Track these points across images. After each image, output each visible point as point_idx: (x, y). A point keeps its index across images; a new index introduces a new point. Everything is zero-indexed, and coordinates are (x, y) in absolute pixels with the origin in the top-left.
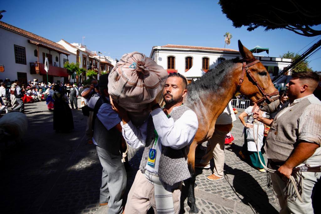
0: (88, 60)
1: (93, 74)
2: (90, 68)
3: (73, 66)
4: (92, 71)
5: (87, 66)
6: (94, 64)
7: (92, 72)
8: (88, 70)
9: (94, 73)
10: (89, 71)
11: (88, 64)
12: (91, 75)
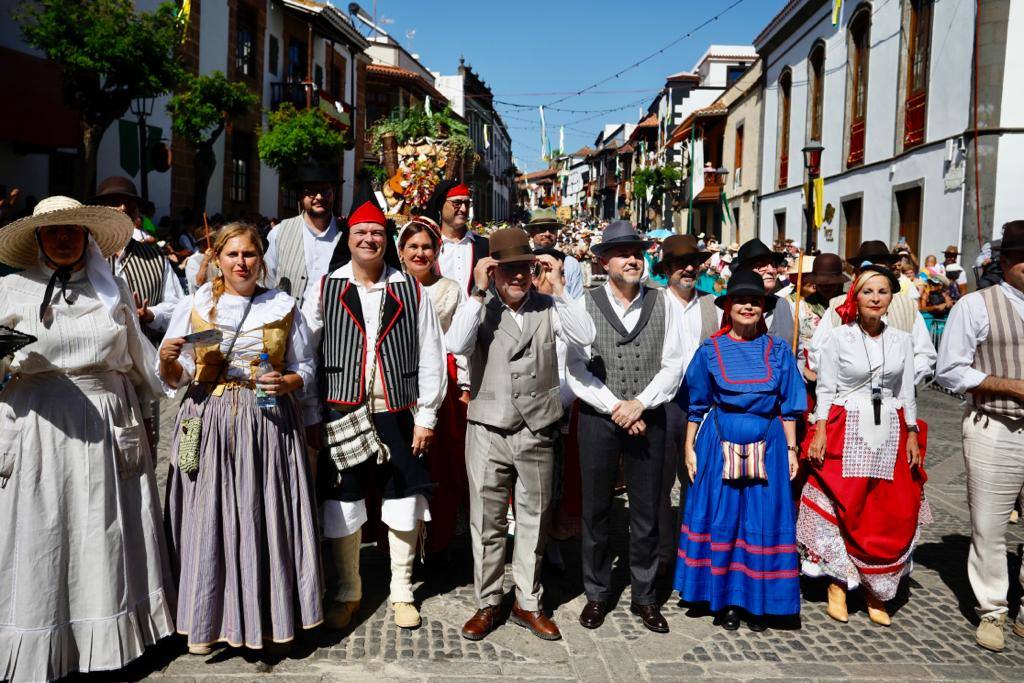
0: (272, 28)
1: (314, 138)
2: (291, 96)
3: (122, 32)
4: (308, 118)
5: (268, 77)
6: (319, 69)
7: (302, 127)
8: (274, 107)
9: (318, 130)
10: (278, 115)
11: (273, 69)
12: (299, 143)
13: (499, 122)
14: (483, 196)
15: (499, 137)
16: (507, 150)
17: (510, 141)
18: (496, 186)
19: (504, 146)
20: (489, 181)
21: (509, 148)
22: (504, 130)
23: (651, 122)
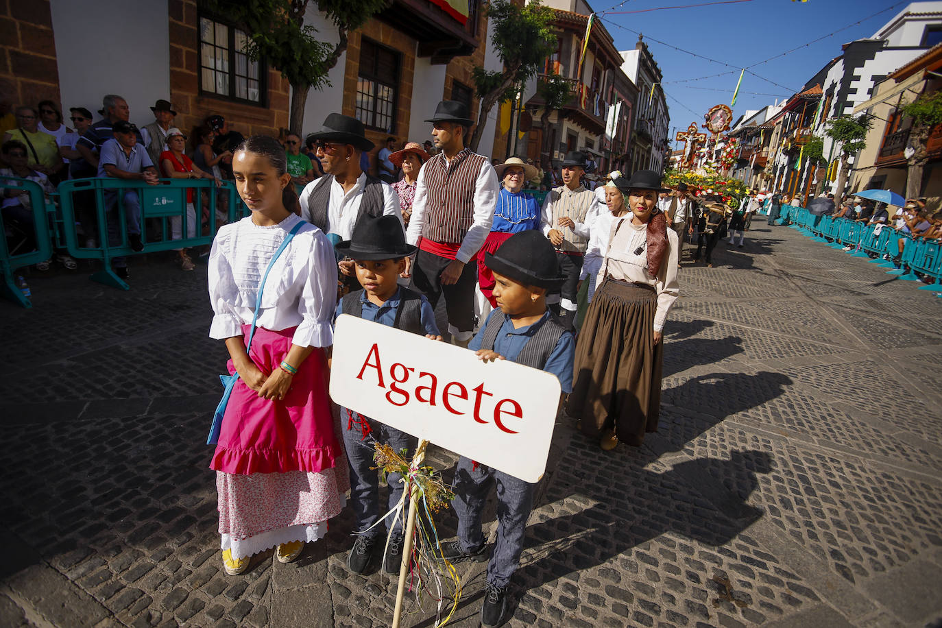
13: (664, 100)
14: (643, 156)
15: (661, 113)
16: (666, 126)
17: (669, 120)
18: (654, 151)
19: (664, 122)
20: (649, 146)
21: (668, 124)
22: (666, 108)
23: (814, 91)
